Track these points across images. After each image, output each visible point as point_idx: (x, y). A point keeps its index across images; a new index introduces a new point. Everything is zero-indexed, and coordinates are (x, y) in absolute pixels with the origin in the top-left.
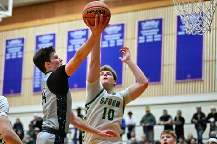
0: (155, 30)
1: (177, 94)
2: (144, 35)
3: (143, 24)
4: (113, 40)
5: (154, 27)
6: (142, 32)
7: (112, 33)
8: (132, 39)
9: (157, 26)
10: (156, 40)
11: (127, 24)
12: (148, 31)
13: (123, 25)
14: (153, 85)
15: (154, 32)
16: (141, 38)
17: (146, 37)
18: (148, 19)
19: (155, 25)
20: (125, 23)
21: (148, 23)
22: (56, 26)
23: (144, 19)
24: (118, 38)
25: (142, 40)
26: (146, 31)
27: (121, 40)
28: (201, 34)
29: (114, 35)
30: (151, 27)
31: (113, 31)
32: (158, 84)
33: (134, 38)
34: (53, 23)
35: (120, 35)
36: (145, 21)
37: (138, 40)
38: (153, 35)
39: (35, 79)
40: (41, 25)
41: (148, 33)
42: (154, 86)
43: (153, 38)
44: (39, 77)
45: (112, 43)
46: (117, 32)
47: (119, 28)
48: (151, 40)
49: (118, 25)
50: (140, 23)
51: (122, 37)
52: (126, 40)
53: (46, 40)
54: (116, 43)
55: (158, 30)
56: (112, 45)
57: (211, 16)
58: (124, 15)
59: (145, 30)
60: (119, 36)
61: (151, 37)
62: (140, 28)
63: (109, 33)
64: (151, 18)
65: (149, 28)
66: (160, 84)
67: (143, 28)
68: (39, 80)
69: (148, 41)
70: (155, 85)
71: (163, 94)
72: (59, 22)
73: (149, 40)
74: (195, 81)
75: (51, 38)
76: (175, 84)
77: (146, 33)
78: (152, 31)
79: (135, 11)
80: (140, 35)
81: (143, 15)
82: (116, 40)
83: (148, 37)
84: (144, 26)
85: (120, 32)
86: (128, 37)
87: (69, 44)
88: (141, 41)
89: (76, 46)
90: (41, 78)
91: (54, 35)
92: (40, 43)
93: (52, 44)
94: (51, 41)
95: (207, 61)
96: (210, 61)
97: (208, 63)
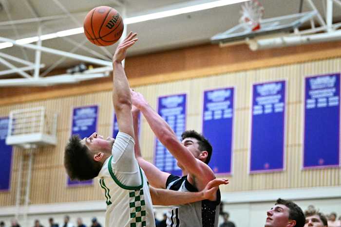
0: (329, 90)
3: (312, 81)
4: (268, 104)
5: (329, 86)
6: (311, 93)
7: (267, 94)
8: (296, 103)
9: (332, 85)
11: (289, 82)
12: (320, 91)
13: (283, 83)
14: (327, 169)
16: (309, 101)
17: (316, 100)
18: (320, 73)
19: (330, 83)
20: (286, 79)
21: (319, 81)
22: (187, 83)
23: (313, 74)
24: (277, 101)
25: (310, 104)
26: (317, 92)
27: (281, 105)
29: (271, 97)
30: (324, 86)
31: (270, 91)
32: (335, 168)
33: (300, 102)
34: (183, 79)
35: (279, 97)
36: (315, 78)
37: (306, 104)
38: (327, 98)
39: (156, 159)
40: (165, 82)
41: (320, 94)
42: (329, 171)
43: (328, 102)
45: (268, 108)
46: (275, 92)
47: (279, 87)
48: (324, 105)
49: (277, 83)
50: (308, 80)
51: (282, 100)
52: (289, 103)
53: (172, 103)
54: (273, 108)
55: (334, 90)
56: (268, 111)
58: (285, 68)
59: (316, 89)
60: (277, 98)
61: (325, 100)
62: (308, 87)
63: (263, 94)
64: (324, 73)
65: (321, 87)
67: (313, 87)
68: (162, 160)
69: (320, 105)
70: (331, 169)
72: (192, 78)
73: (322, 104)
75: (180, 100)
77: (316, 94)
78: (325, 91)
79: (300, 63)
80: (308, 96)
81: (312, 69)
82: (273, 105)
84: (314, 84)
85: (279, 92)
86: (291, 101)
87: (206, 109)
88: (309, 106)
89: (216, 113)
90: (165, 158)
91: (184, 96)
92: (164, 107)
93: (181, 109)
94: (179, 105)
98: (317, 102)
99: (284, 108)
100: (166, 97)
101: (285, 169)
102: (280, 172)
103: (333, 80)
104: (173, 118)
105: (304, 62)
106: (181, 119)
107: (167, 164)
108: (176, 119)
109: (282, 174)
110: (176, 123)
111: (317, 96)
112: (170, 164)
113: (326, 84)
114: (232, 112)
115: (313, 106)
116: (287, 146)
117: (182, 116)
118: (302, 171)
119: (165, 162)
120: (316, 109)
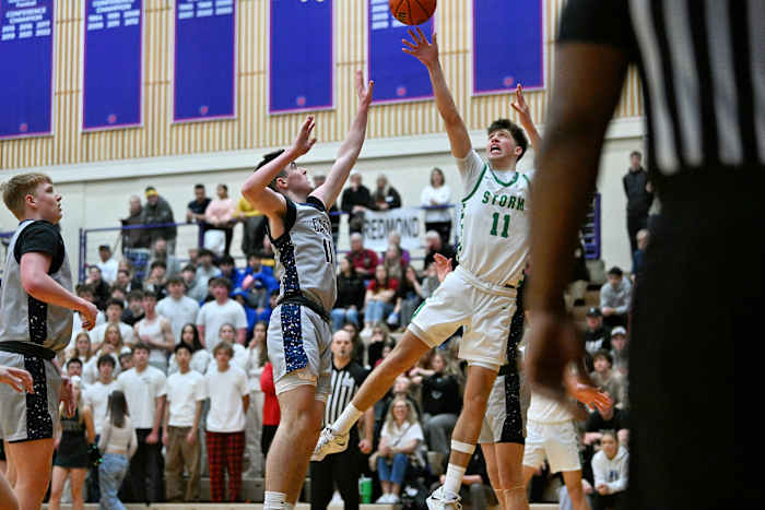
4: (113, 12)
16: (183, 7)
17: (195, 4)
24: (128, 6)
25: (185, 11)
33: (168, 8)
37: (178, 12)
43: (214, 7)
45: (113, 20)
48: (209, 13)
51: (137, 5)
52: (149, 11)
54: (122, 19)
56: (113, 24)
69: (201, 14)
73: (205, 12)
76: (268, 120)
82: (121, 13)
83: (110, 16)
86: (152, 6)
88: (183, 16)
89: (22, 27)
95: (343, 64)
96: (349, 64)
97: (346, 68)
98: (196, 9)
99: (140, 17)
101: (143, 124)
114: (51, 27)
115: (189, 15)
116: (147, 84)
118: (172, 126)
120: (195, 20)
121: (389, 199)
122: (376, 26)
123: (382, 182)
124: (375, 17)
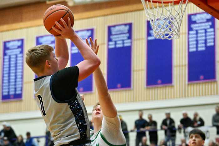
0: (124, 35)
1: (148, 99)
2: (114, 40)
3: (112, 29)
5: (124, 32)
6: (112, 37)
8: (102, 44)
9: (126, 31)
10: (126, 45)
11: (96, 29)
12: (118, 36)
13: (92, 30)
15: (124, 37)
16: (111, 43)
17: (115, 42)
18: (118, 23)
19: (125, 30)
20: (94, 27)
21: (117, 28)
22: (24, 31)
23: (113, 24)
25: (111, 45)
26: (116, 36)
28: (170, 39)
30: (120, 32)
31: (82, 36)
33: (104, 44)
34: (21, 28)
36: (114, 26)
37: (108, 45)
38: (123, 40)
39: (3, 86)
40: (8, 30)
41: (118, 38)
42: (124, 92)
43: (123, 43)
44: (7, 84)
46: (86, 37)
47: (89, 33)
49: (88, 30)
50: (109, 28)
53: (13, 46)
55: (128, 35)
57: (180, 20)
58: (93, 19)
61: (121, 42)
62: (110, 33)
64: (121, 23)
65: (119, 33)
66: (131, 90)
67: (113, 33)
68: (7, 87)
69: (118, 46)
71: (134, 100)
72: (27, 27)
73: (119, 45)
74: (166, 87)
75: (19, 44)
76: (146, 90)
77: (115, 38)
78: (121, 36)
79: (104, 15)
80: (110, 40)
81: (112, 20)
83: (118, 42)
84: (114, 31)
88: (110, 47)
90: (9, 85)
91: (22, 40)
92: (8, 49)
93: (20, 50)
94: (19, 47)
95: (177, 66)
96: (180, 66)
97: (178, 68)
98: (116, 44)
100: (9, 42)
102: (91, 94)
103: (127, 28)
104: (14, 56)
105: (107, 15)
106: (20, 57)
107: (11, 90)
108: (16, 57)
109: (92, 95)
110: (16, 60)
111: (116, 39)
112: (13, 90)
113: (122, 31)
115: (113, 46)
117: (21, 55)
119: (9, 89)
120: (116, 49)
121: (199, 123)
122: (191, 50)
123: (196, 115)
124: (191, 46)
